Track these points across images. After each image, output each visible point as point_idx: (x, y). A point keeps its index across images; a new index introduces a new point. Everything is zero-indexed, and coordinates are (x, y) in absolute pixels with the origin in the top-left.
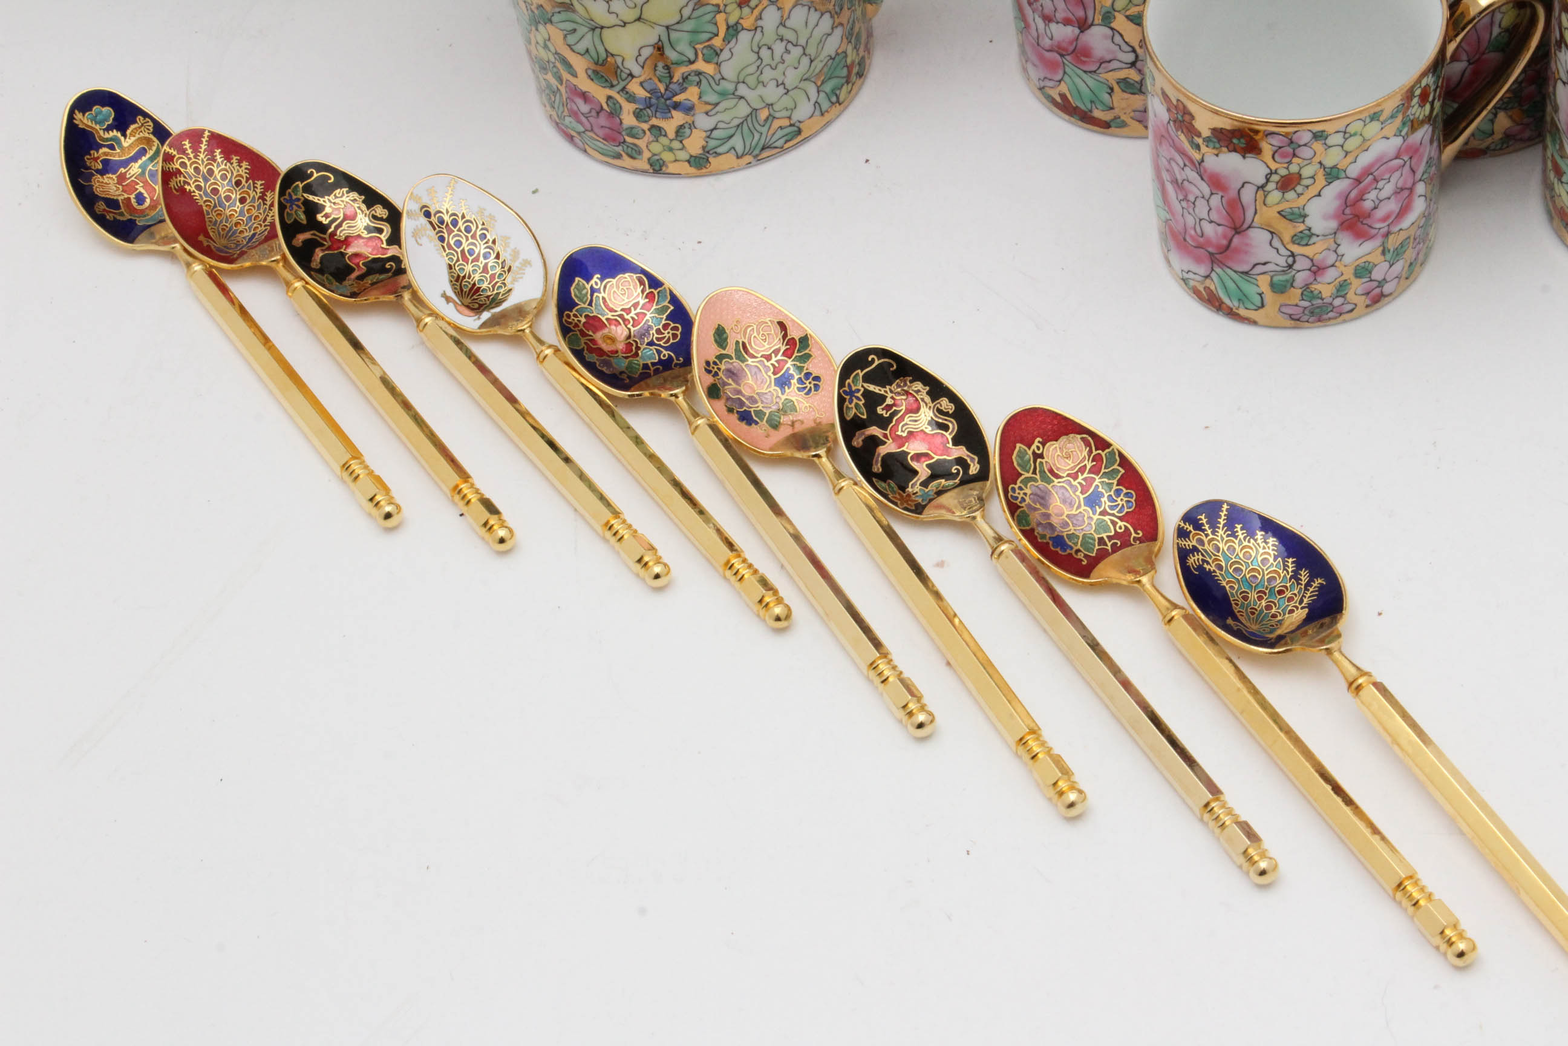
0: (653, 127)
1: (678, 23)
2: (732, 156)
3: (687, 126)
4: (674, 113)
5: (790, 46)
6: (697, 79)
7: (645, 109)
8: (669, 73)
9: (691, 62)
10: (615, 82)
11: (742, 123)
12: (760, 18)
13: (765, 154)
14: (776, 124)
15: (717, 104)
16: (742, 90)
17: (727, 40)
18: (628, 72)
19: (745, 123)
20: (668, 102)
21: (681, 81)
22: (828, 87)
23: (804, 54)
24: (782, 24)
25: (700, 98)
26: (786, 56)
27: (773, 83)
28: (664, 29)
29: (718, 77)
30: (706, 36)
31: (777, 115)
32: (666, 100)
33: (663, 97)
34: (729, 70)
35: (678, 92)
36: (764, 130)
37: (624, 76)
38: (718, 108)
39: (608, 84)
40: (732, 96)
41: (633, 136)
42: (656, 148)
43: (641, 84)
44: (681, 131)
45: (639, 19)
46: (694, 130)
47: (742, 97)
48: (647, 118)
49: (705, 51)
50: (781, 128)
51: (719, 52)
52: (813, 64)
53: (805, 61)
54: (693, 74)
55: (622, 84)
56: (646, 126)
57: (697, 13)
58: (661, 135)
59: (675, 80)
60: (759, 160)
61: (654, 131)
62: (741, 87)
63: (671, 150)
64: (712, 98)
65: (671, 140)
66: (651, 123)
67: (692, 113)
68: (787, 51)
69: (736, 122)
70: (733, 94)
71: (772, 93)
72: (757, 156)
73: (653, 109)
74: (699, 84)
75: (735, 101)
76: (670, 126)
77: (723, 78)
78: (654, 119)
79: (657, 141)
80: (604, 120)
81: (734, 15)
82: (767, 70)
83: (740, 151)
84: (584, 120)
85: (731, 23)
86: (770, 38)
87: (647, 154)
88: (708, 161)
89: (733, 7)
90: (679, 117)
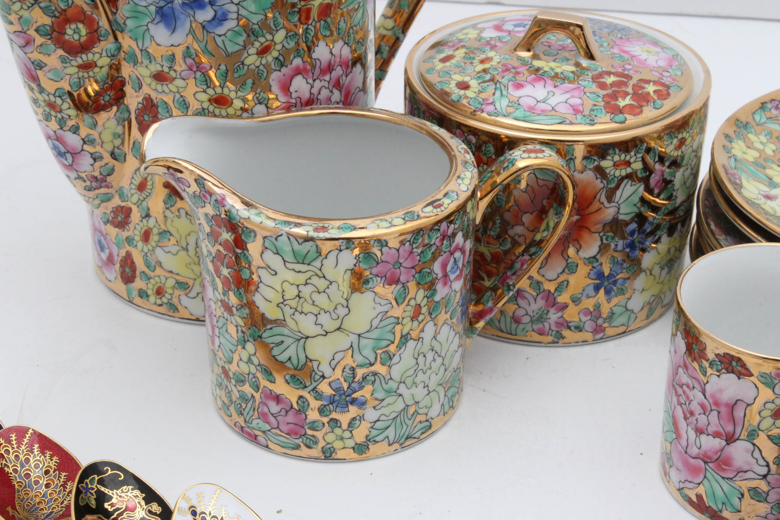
0: (332, 420)
1: (368, 332)
2: (385, 443)
3: (358, 418)
4: (351, 407)
5: (436, 356)
6: (372, 378)
7: (328, 405)
8: (353, 374)
9: (371, 365)
10: (308, 384)
11: (397, 416)
12: (422, 331)
13: (407, 443)
14: (419, 418)
15: (383, 400)
16: (402, 389)
17: (399, 347)
18: (321, 374)
19: (399, 416)
20: (348, 398)
21: (361, 380)
22: (450, 394)
23: (443, 364)
24: (435, 337)
25: (372, 394)
26: (433, 364)
27: (422, 385)
28: (357, 336)
29: (388, 377)
30: (385, 343)
31: (420, 411)
32: (347, 396)
33: (344, 394)
34: (396, 372)
35: (357, 389)
36: (409, 423)
37: (317, 377)
38: (384, 403)
39: (302, 386)
40: (394, 394)
41: (313, 429)
42: (330, 438)
43: (330, 384)
44: (353, 422)
45: (339, 329)
46: (363, 422)
47: (401, 395)
48: (328, 413)
49: (383, 356)
50: (420, 422)
51: (392, 356)
52: (447, 372)
53: (442, 369)
54: (370, 375)
55: (314, 384)
56: (325, 420)
57: (383, 324)
58: (336, 426)
59: (356, 380)
60: (403, 447)
61: (332, 423)
62: (402, 386)
63: (342, 439)
64: (380, 395)
65: (344, 431)
66: (331, 416)
67: (364, 407)
68: (434, 360)
69: (394, 415)
70: (395, 392)
71: (419, 393)
72: (402, 444)
73: (335, 405)
74: (373, 383)
75: (396, 397)
76: (344, 419)
77: (391, 379)
78: (334, 413)
79: (333, 432)
80: (291, 418)
81: (408, 325)
82: (420, 374)
83: (391, 439)
84: (272, 419)
85: (404, 333)
86: (426, 348)
87: (322, 444)
88: (368, 448)
89: (407, 320)
90: (353, 411)
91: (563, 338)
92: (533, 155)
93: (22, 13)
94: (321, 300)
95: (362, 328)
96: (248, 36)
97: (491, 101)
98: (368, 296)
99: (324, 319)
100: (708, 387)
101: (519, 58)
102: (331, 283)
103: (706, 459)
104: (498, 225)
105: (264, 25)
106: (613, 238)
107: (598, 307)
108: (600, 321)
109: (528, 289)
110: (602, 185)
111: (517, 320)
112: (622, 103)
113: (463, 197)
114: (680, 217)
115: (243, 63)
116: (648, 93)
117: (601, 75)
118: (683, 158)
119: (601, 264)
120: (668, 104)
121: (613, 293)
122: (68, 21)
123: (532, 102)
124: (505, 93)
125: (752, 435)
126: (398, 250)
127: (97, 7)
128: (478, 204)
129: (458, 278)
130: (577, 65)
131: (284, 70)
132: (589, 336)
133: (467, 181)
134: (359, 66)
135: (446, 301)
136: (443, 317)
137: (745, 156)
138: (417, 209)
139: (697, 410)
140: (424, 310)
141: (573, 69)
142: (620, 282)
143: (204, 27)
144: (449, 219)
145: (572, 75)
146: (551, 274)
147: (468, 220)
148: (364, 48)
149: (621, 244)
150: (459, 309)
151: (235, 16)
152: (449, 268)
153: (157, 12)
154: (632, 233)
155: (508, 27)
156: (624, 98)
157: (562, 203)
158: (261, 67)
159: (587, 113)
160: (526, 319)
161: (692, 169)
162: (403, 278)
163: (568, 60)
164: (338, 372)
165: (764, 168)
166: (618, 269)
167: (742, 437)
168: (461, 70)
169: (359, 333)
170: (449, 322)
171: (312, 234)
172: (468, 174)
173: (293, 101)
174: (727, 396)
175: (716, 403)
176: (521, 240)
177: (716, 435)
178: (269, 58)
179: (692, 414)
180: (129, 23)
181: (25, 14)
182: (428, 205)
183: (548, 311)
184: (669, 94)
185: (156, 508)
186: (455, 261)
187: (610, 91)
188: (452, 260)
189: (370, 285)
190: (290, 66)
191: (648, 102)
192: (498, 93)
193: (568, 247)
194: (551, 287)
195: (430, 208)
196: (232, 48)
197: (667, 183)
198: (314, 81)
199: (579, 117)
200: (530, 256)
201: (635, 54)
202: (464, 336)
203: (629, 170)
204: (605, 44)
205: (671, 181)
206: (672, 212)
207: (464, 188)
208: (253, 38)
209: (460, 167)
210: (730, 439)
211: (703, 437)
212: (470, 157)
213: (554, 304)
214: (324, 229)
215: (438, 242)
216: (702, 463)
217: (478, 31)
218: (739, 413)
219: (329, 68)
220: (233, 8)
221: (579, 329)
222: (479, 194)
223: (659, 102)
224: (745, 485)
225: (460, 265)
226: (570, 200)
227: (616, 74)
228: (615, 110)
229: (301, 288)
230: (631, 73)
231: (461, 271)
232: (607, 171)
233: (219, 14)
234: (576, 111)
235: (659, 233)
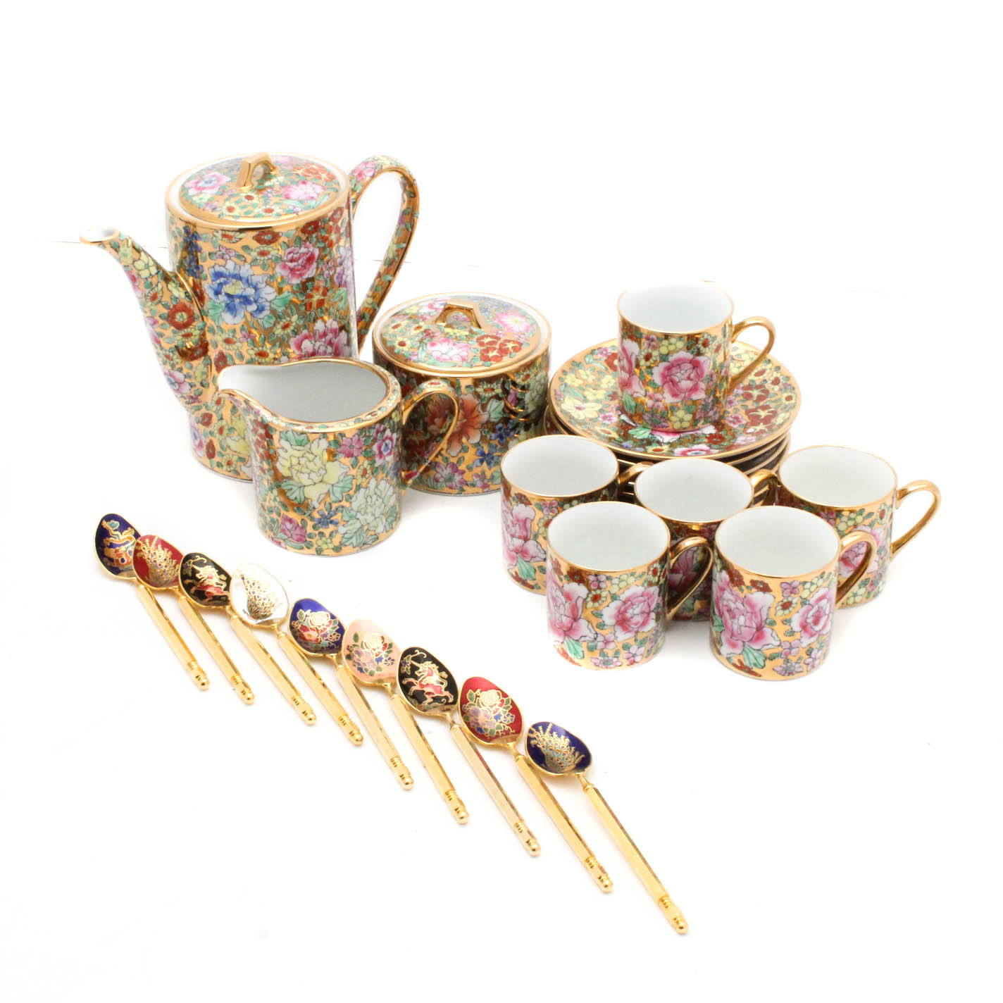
0: (320, 532)
1: (337, 483)
2: (351, 547)
3: (334, 531)
4: (330, 525)
5: (378, 498)
6: (341, 509)
7: (318, 524)
8: (331, 506)
9: (340, 501)
10: (306, 512)
12: (369, 483)
13: (365, 546)
14: (370, 533)
15: (347, 522)
16: (359, 516)
17: (355, 492)
18: (313, 506)
19: (358, 531)
20: (328, 520)
21: (335, 510)
22: (389, 520)
23: (383, 502)
24: (377, 487)
25: (342, 518)
26: (376, 502)
27: (371, 514)
28: (331, 486)
29: (350, 508)
30: (347, 489)
31: (371, 529)
33: (326, 518)
34: (355, 506)
35: (333, 515)
36: (364, 535)
37: (311, 508)
38: (349, 523)
39: (303, 513)
41: (310, 538)
42: (320, 543)
43: (318, 512)
44: (332, 534)
45: (321, 481)
46: (337, 534)
47: (358, 519)
48: (318, 528)
49: (346, 496)
50: (372, 535)
51: (352, 497)
52: (386, 508)
53: (383, 505)
54: (340, 507)
55: (310, 512)
56: (317, 532)
57: (346, 478)
58: (323, 536)
59: (332, 510)
60: (362, 549)
61: (320, 534)
62: (359, 514)
63: (326, 543)
64: (346, 518)
65: (327, 539)
66: (319, 530)
67: (337, 525)
68: (377, 500)
69: (355, 530)
70: (355, 517)
71: (370, 518)
72: (361, 547)
73: (321, 524)
74: (342, 511)
75: (356, 520)
76: (327, 532)
77: (352, 510)
78: (321, 528)
79: (321, 539)
80: (298, 531)
81: (359, 480)
82: (369, 508)
83: (355, 544)
84: (288, 533)
85: (358, 484)
86: (371, 493)
87: (315, 546)
88: (341, 548)
89: (359, 477)
90: (332, 527)
91: (464, 491)
92: (433, 386)
93: (152, 307)
94: (311, 465)
95: (334, 481)
96: (277, 319)
97: (416, 353)
98: (336, 463)
99: (313, 476)
100: (513, 512)
101: (439, 327)
102: (316, 456)
103: (517, 551)
104: (421, 425)
105: (285, 313)
106: (488, 432)
107: (483, 473)
108: (486, 481)
109: (441, 462)
110: (477, 402)
111: (437, 481)
112: (491, 354)
113: (389, 410)
114: (532, 420)
115: (274, 334)
116: (508, 349)
117: (483, 337)
118: (529, 386)
119: (482, 447)
120: (519, 355)
121: (492, 465)
122: (177, 311)
123: (439, 354)
124: (425, 349)
125: (536, 537)
126: (351, 439)
127: (192, 302)
128: (402, 413)
129: (390, 454)
130: (471, 331)
131: (297, 337)
132: (480, 490)
133: (393, 401)
134: (343, 332)
135: (382, 467)
136: (381, 475)
137: (574, 383)
138: (362, 417)
139: (511, 525)
140: (369, 472)
141: (467, 333)
142: (495, 458)
143: (251, 314)
144: (382, 421)
145: (465, 337)
146: (454, 453)
147: (394, 422)
148: (346, 322)
149: (493, 435)
150: (391, 472)
151: (269, 308)
152: (382, 449)
153: (226, 306)
154: (500, 429)
155: (437, 305)
156: (492, 352)
157: (452, 412)
158: (285, 336)
159: (469, 361)
160: (442, 480)
161: (537, 392)
162: (355, 454)
163: (465, 327)
164: (322, 505)
165: (584, 390)
166: (493, 450)
167: (532, 538)
168: (403, 334)
169: (333, 483)
170: (385, 478)
171: (305, 430)
172: (395, 397)
173: (303, 354)
174: (522, 516)
175: (518, 520)
176: (435, 433)
177: (520, 538)
178: (289, 330)
179: (508, 526)
180: (210, 311)
181: (153, 307)
182: (369, 414)
183: (454, 475)
184: (520, 349)
185: (223, 577)
186: (386, 445)
187: (485, 348)
188: (384, 444)
189: (337, 457)
190: (301, 335)
191: (506, 353)
192: (421, 348)
193: (462, 438)
194: (454, 461)
195: (369, 416)
196: (267, 326)
197: (519, 401)
198: (316, 342)
199: (465, 363)
200: (437, 442)
201: (507, 323)
202: (397, 488)
203: (494, 393)
204: (491, 317)
205: (522, 399)
206: (526, 416)
207: (390, 405)
208: (279, 320)
209: (390, 393)
210: (526, 539)
211: (514, 539)
212: (398, 387)
213: (457, 471)
214: (311, 427)
215: (374, 435)
216: (515, 554)
217: (418, 308)
218: (528, 525)
219: (325, 334)
220: (268, 304)
221: (473, 485)
222: (403, 408)
223: (513, 354)
224: (536, 565)
225: (390, 446)
226: (457, 411)
227: (492, 337)
228: (485, 359)
229: (301, 459)
230: (501, 336)
231: (391, 450)
232: (481, 394)
233: (260, 307)
234: (463, 359)
235: (518, 429)
